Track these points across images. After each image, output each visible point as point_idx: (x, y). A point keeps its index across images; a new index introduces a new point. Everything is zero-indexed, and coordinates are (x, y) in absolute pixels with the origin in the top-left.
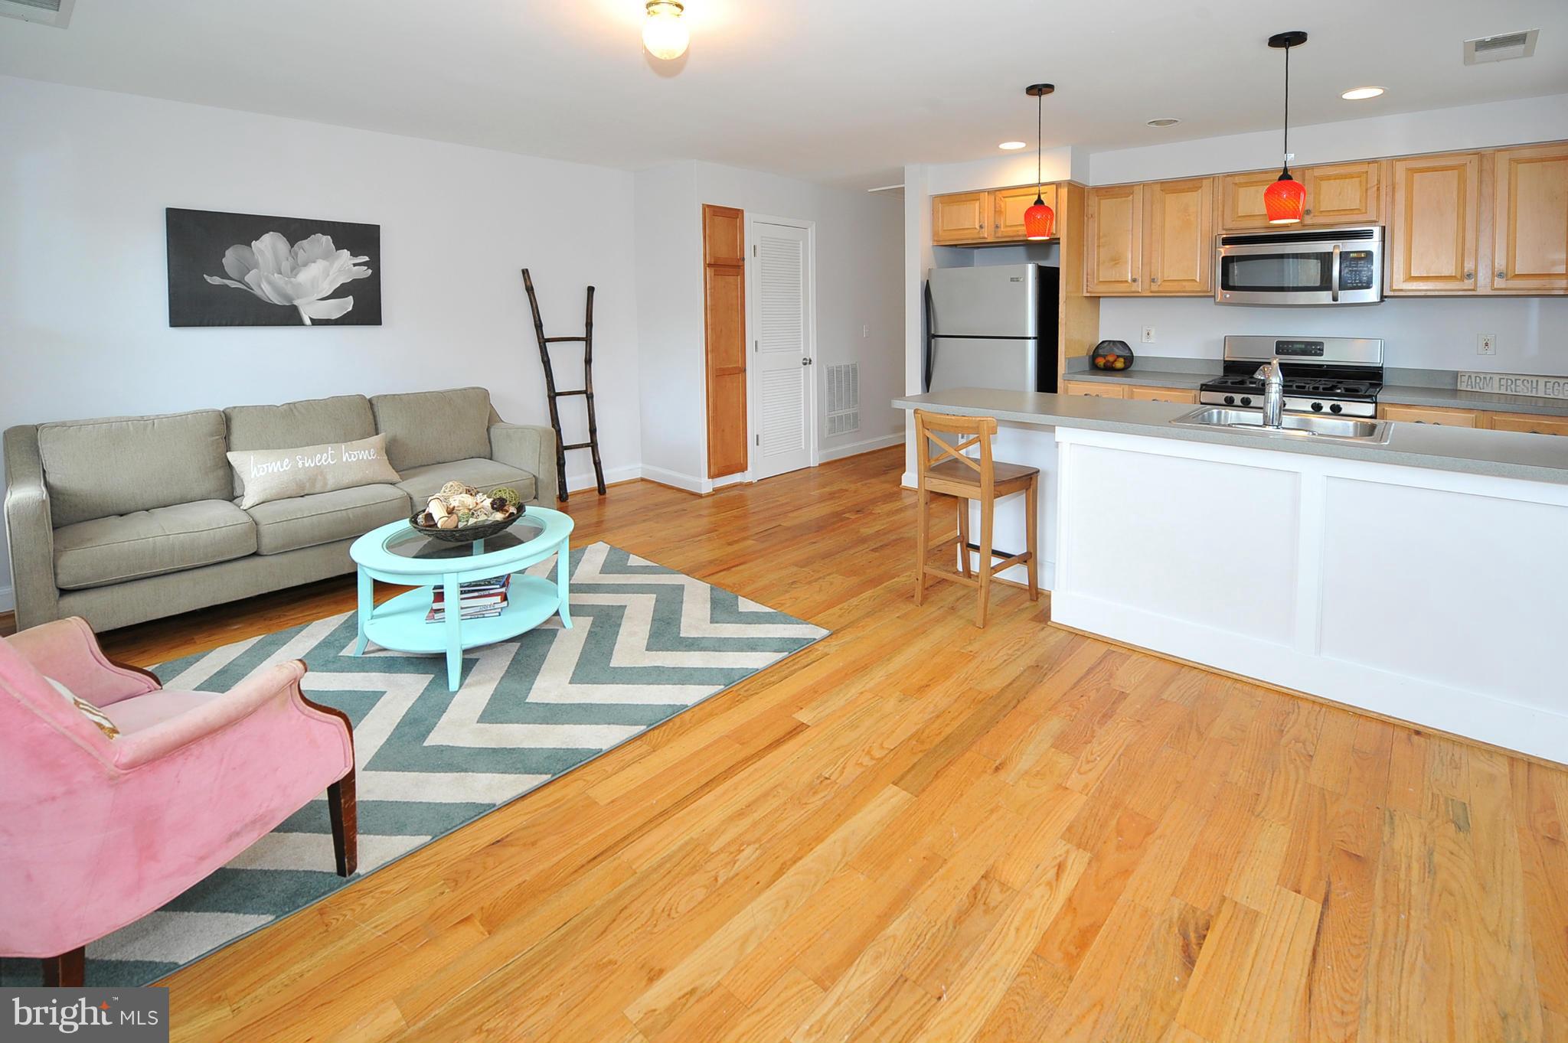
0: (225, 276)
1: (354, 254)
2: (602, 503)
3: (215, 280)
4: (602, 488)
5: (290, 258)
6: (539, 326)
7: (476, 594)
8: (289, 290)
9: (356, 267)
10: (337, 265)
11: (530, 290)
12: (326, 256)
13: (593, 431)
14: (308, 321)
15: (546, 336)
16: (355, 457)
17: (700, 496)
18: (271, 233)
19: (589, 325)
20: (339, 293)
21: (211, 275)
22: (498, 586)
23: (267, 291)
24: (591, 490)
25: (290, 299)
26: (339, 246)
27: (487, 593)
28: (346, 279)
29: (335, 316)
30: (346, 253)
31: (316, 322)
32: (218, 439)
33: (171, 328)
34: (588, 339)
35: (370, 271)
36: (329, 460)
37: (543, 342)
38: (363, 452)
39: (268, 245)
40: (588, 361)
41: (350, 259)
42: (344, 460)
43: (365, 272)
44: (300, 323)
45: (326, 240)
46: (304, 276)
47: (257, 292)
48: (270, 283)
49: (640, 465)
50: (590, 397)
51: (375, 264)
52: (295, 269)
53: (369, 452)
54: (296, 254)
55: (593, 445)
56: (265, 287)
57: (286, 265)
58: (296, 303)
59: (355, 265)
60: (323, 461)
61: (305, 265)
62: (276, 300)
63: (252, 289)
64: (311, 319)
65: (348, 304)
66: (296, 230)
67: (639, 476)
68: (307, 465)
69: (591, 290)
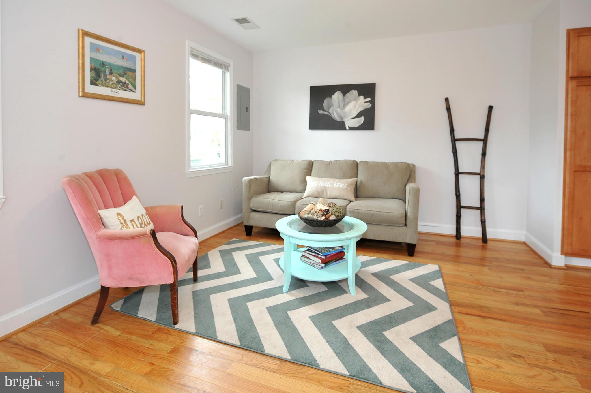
0: (324, 110)
1: (365, 98)
2: (484, 248)
3: (321, 112)
4: (485, 239)
5: (343, 102)
6: (452, 130)
7: (315, 254)
8: (342, 114)
9: (366, 103)
10: (359, 102)
11: (449, 109)
12: (355, 99)
13: (482, 200)
14: (347, 128)
15: (456, 137)
16: (338, 186)
17: (549, 266)
18: (338, 92)
19: (487, 130)
20: (358, 116)
21: (320, 110)
22: (322, 255)
23: (336, 117)
24: (477, 239)
25: (342, 118)
26: (360, 95)
27: (318, 256)
28: (361, 109)
29: (357, 126)
30: (362, 97)
31: (351, 128)
32: (307, 171)
33: (310, 130)
34: (485, 140)
35: (371, 105)
36: (329, 185)
37: (454, 141)
38: (342, 184)
39: (337, 96)
40: (484, 154)
41: (364, 100)
42: (334, 186)
43: (369, 105)
44: (344, 129)
45: (355, 92)
46: (348, 108)
47: (332, 116)
48: (337, 112)
49: (525, 232)
50: (482, 177)
51: (373, 102)
52: (344, 106)
53: (344, 185)
54: (345, 99)
55: (482, 209)
56: (335, 114)
57: (342, 104)
58: (344, 120)
59: (365, 102)
60: (327, 185)
61: (348, 104)
62: (338, 119)
63: (331, 115)
64: (349, 127)
65: (362, 120)
66: (345, 89)
67: (523, 239)
68: (322, 185)
69: (491, 108)
